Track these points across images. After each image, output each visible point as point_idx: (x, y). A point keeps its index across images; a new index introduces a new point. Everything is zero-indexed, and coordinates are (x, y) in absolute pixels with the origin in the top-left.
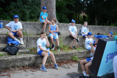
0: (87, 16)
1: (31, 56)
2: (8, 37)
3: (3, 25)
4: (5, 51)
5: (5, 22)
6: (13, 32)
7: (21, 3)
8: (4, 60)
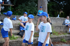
0: (63, 13)
1: (36, 38)
2: (20, 26)
3: (17, 18)
4: (19, 35)
5: (18, 17)
6: (23, 23)
7: (25, 5)
8: (19, 41)
